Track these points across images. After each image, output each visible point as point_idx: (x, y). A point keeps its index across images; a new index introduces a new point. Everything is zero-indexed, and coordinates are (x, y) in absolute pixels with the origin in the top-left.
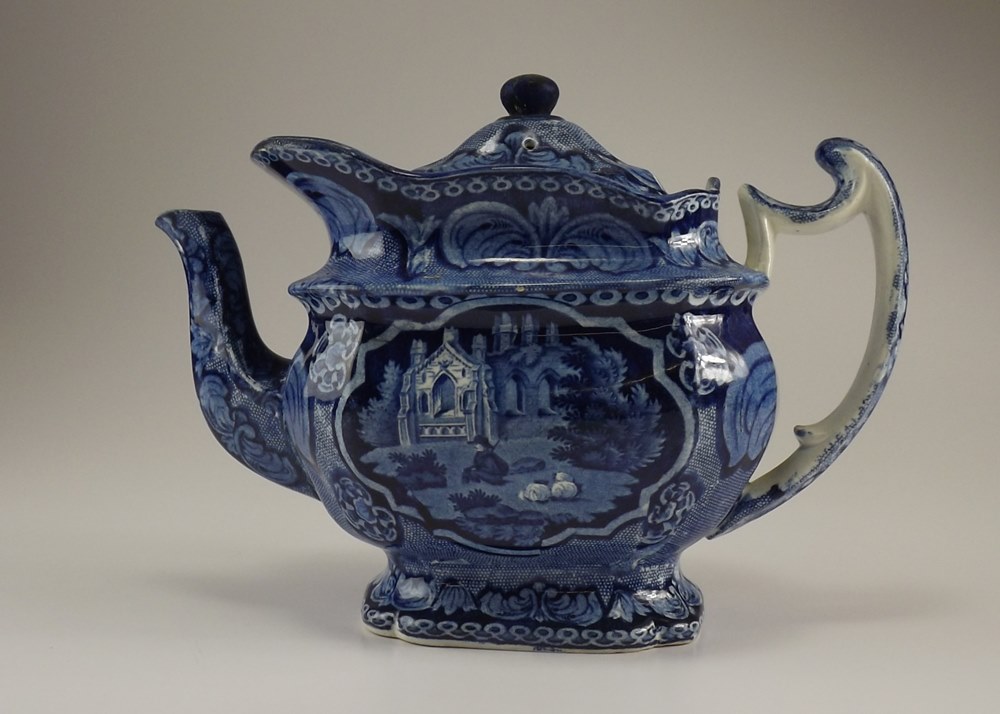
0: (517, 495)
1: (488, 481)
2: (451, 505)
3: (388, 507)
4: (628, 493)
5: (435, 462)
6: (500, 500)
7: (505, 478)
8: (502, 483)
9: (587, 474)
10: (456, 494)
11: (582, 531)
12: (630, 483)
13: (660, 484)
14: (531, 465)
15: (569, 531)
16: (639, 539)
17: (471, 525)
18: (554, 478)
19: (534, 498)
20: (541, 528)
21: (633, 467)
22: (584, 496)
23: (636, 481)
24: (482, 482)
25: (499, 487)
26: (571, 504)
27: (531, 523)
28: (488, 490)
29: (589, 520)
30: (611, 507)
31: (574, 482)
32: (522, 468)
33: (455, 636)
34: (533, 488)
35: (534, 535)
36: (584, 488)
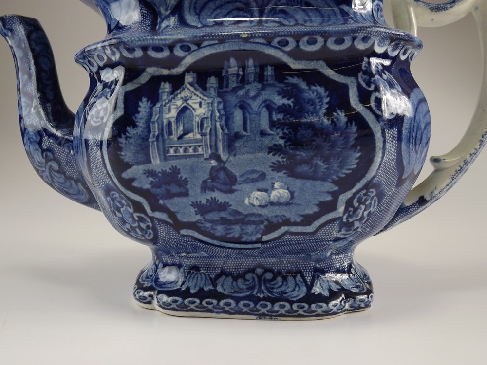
0: (243, 201)
1: (221, 191)
2: (193, 210)
3: (146, 214)
4: (329, 198)
5: (179, 176)
6: (231, 205)
7: (234, 187)
8: (232, 191)
9: (297, 183)
10: (197, 202)
11: (294, 229)
12: (331, 190)
13: (354, 190)
14: (255, 176)
15: (284, 229)
16: (335, 234)
17: (209, 225)
18: (273, 187)
19: (256, 203)
20: (262, 227)
21: (334, 177)
22: (295, 201)
23: (336, 188)
24: (216, 191)
25: (229, 195)
26: (285, 208)
27: (254, 223)
28: (221, 197)
29: (299, 220)
30: (316, 209)
31: (288, 189)
32: (248, 178)
33: (198, 309)
34: (256, 195)
35: (257, 232)
36: (296, 194)
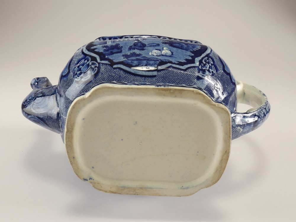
0: (149, 53)
1: (138, 49)
2: (122, 57)
3: (97, 61)
4: (190, 58)
5: (119, 46)
6: (142, 55)
7: (144, 48)
8: (143, 50)
9: (174, 49)
10: (125, 54)
11: (174, 65)
12: (191, 55)
13: (202, 57)
14: (155, 45)
15: (169, 65)
16: (197, 74)
17: (130, 61)
18: (163, 49)
19: (155, 54)
20: (158, 62)
21: (191, 50)
22: (174, 56)
23: (193, 55)
24: (136, 49)
25: (142, 51)
26: (170, 58)
27: (154, 60)
28: (137, 52)
29: (177, 63)
30: (185, 61)
31: (170, 51)
32: (151, 45)
34: (155, 52)
35: (155, 64)
36: (174, 53)
